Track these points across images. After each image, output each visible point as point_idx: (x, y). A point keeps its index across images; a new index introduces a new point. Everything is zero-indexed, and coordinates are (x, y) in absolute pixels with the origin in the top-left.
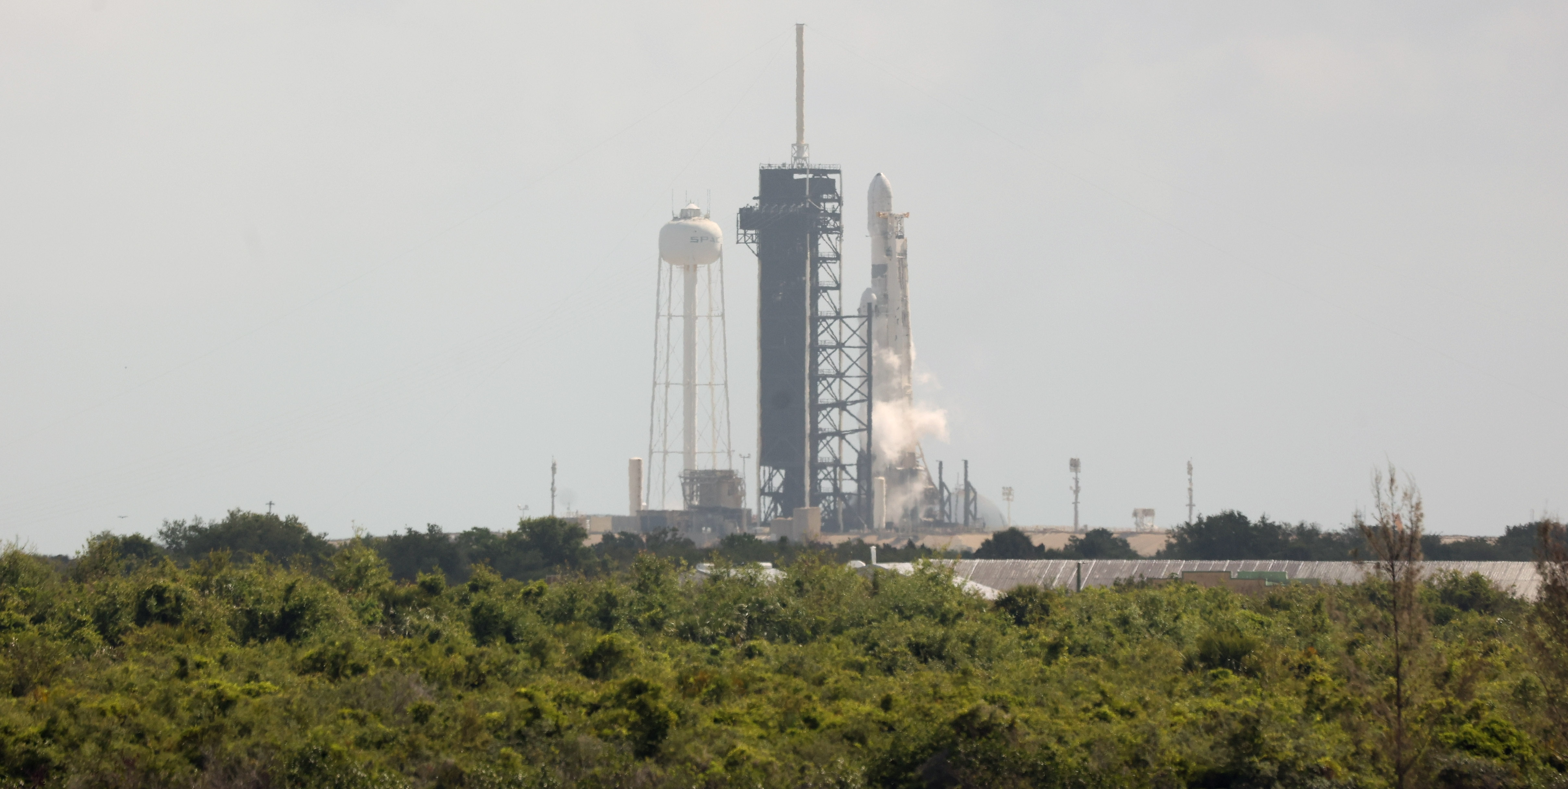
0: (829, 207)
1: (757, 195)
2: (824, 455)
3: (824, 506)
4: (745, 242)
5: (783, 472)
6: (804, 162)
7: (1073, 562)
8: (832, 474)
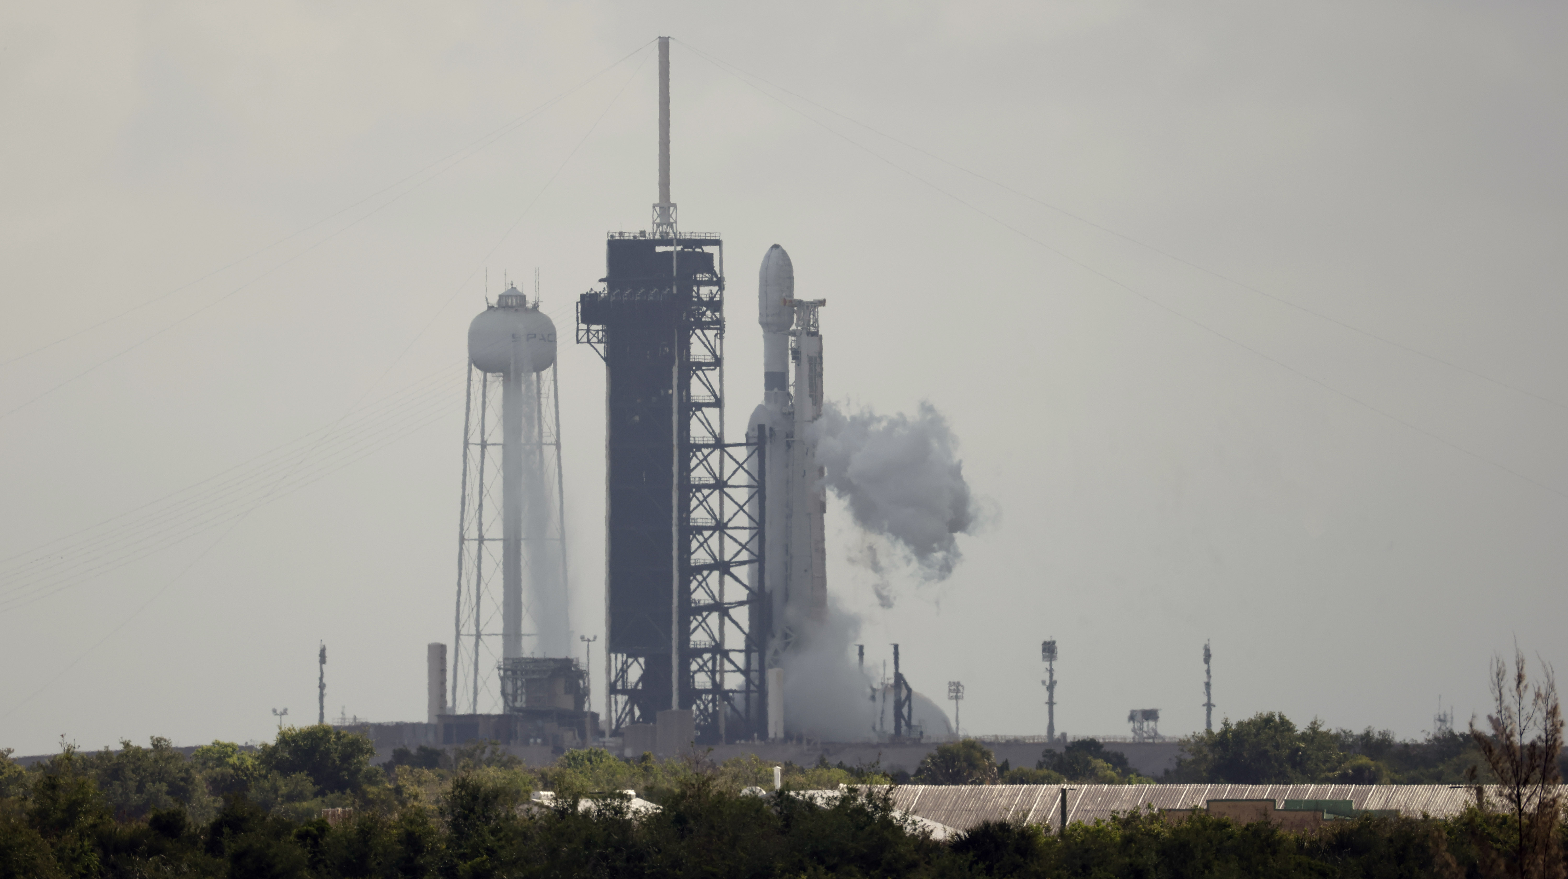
0: (705, 292)
1: (604, 274)
2: (699, 638)
3: (698, 707)
4: (589, 341)
5: (642, 660)
6: (669, 230)
7: (1055, 788)
8: (710, 664)
